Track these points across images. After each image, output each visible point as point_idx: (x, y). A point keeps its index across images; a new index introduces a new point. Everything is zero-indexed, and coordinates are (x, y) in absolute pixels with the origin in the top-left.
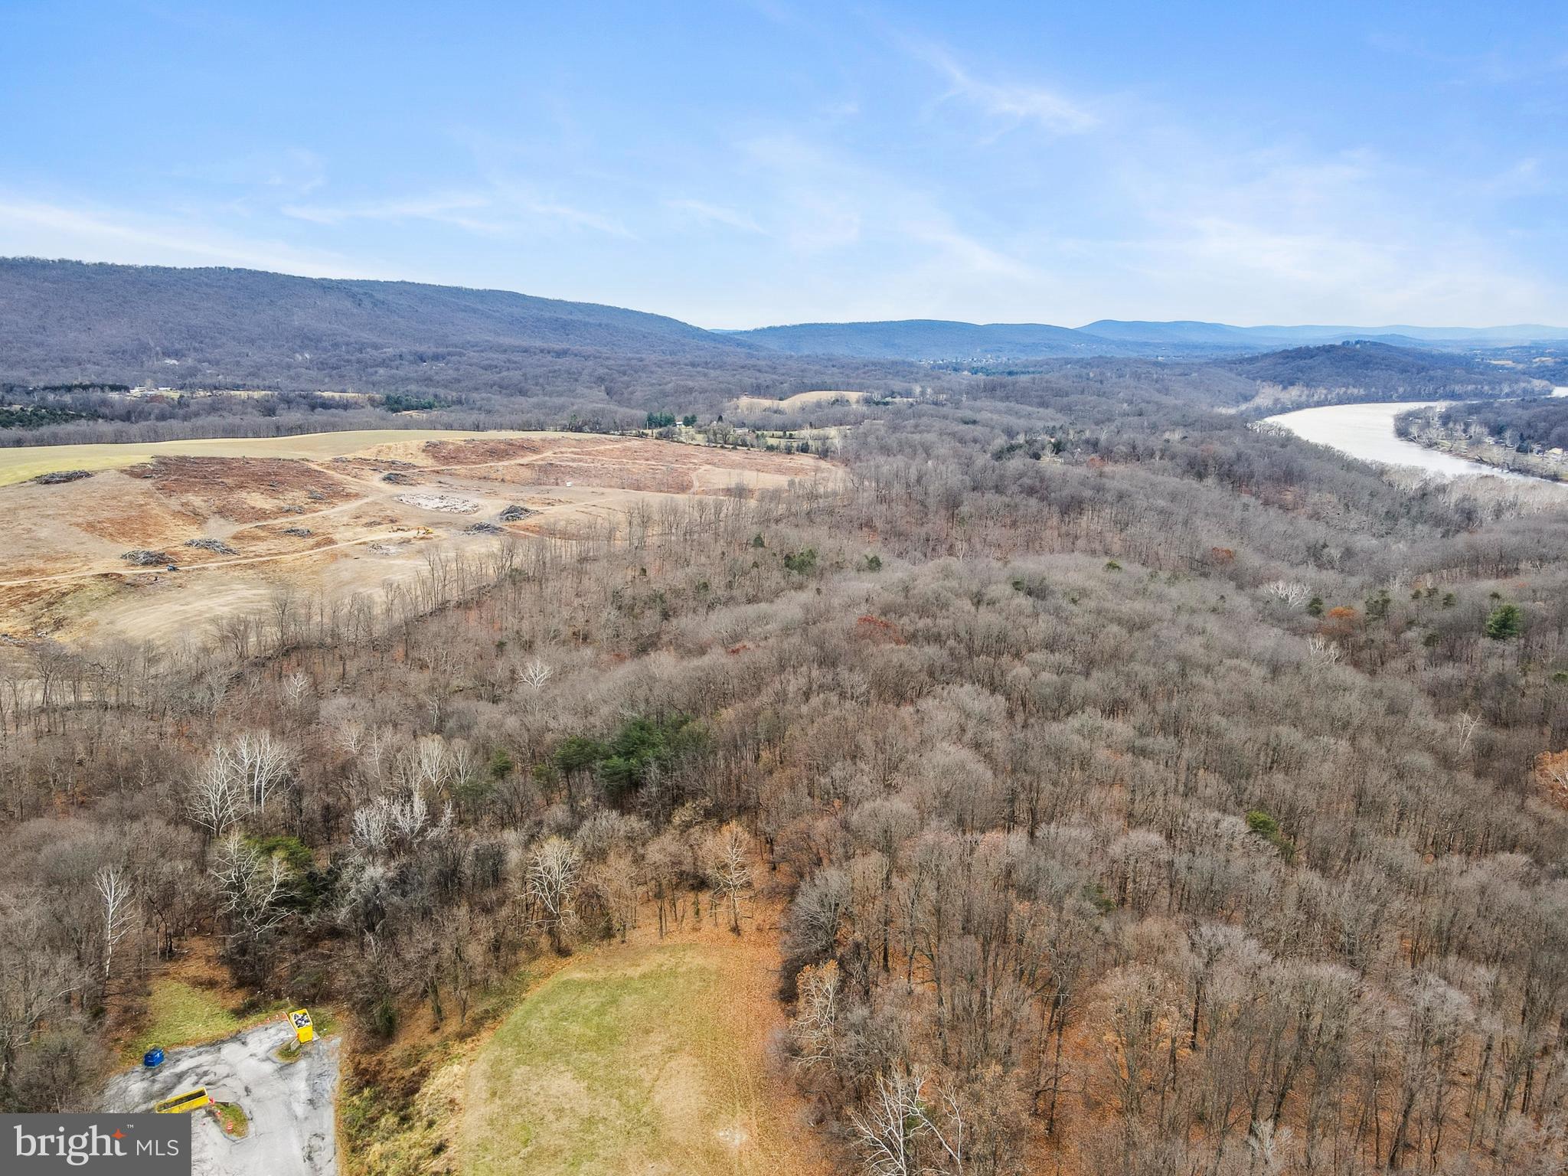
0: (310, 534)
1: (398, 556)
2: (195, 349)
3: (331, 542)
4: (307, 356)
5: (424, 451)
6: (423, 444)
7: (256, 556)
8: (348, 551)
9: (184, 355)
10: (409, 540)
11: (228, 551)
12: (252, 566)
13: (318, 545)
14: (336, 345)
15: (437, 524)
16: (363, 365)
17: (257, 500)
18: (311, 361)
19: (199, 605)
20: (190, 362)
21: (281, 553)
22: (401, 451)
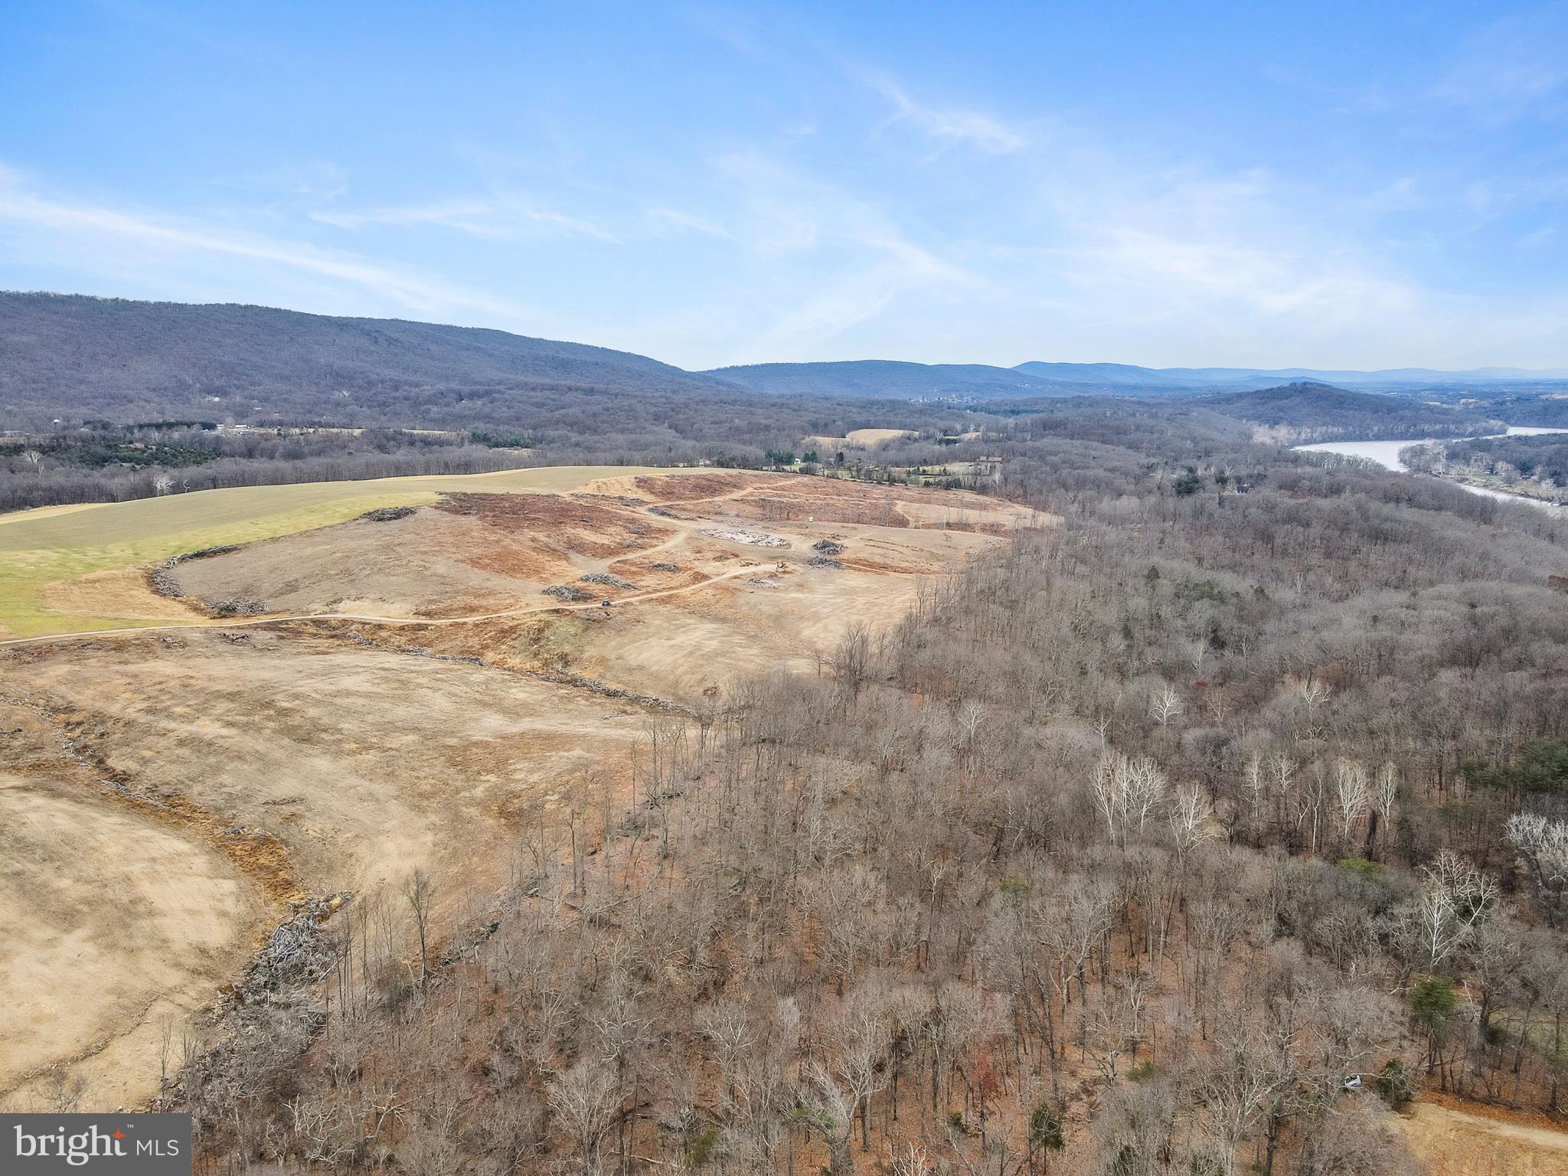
0: (675, 569)
1: (787, 590)
6: (632, 480)
7: (655, 591)
8: (732, 585)
10: (774, 574)
11: (627, 586)
12: (664, 601)
13: (696, 579)
17: (589, 535)
21: (673, 588)
22: (618, 486)
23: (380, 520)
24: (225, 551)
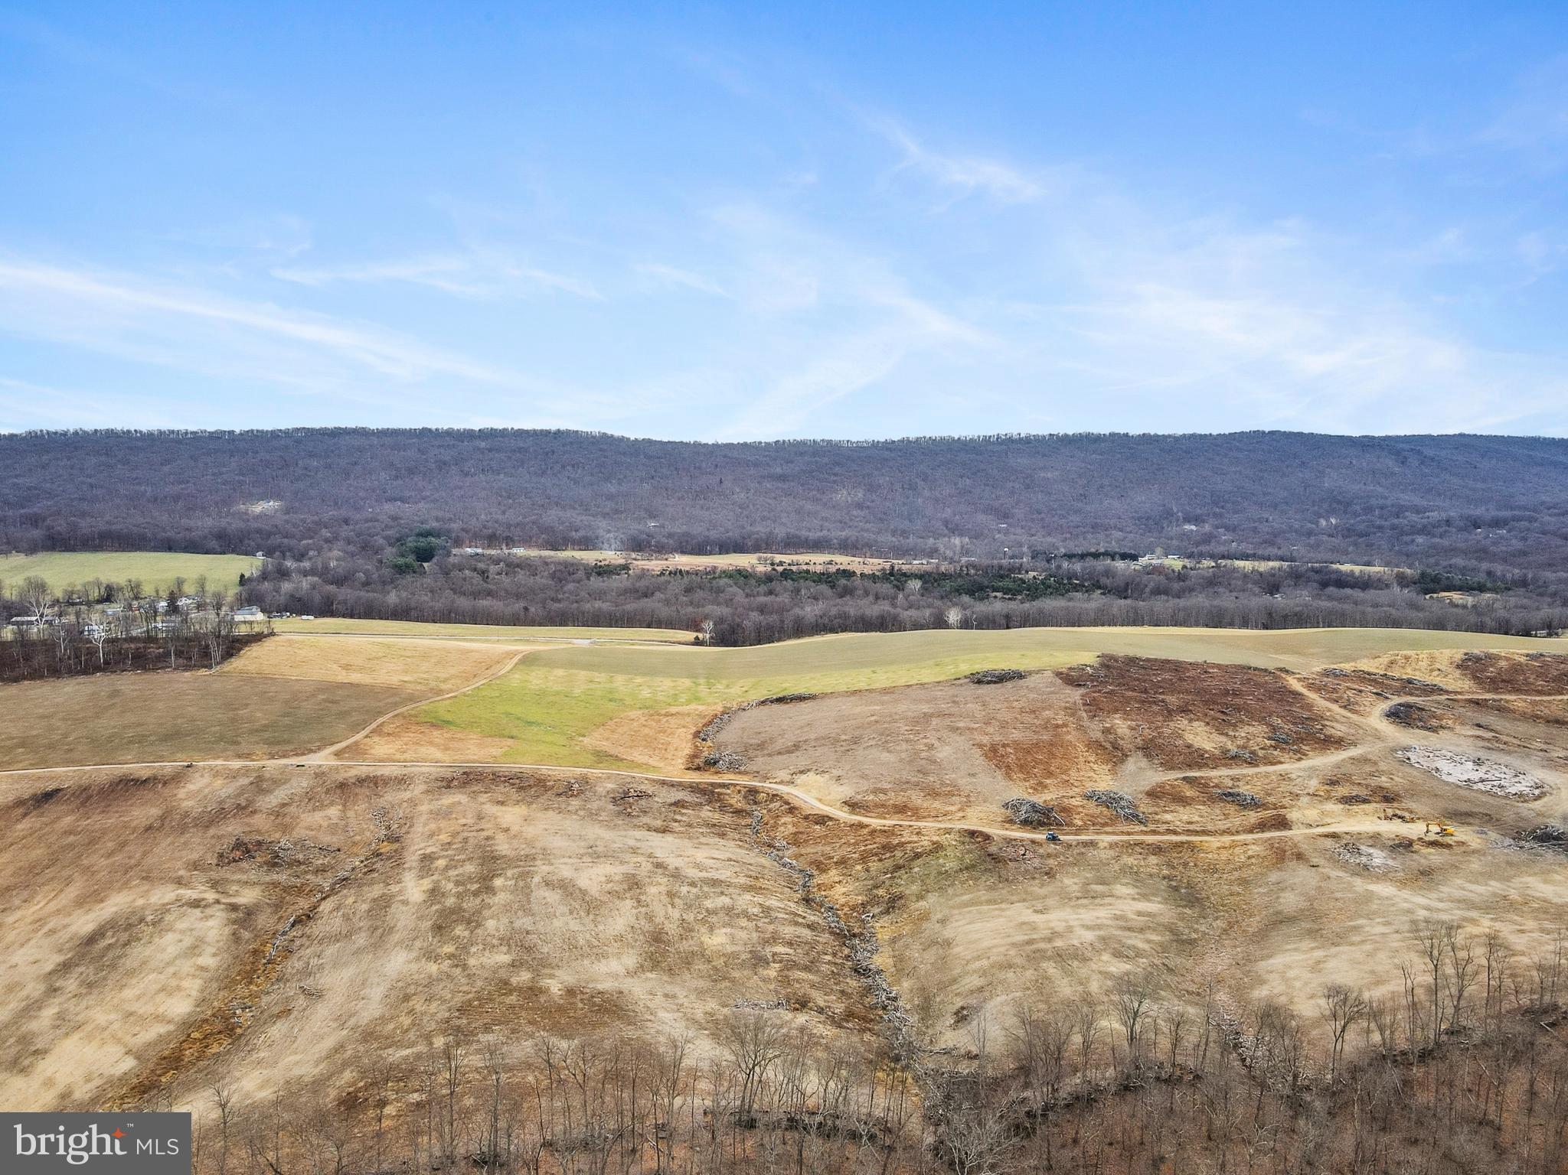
0: (1255, 804)
1: (1385, 875)
2: (1215, 515)
3: (1283, 823)
4: (1333, 521)
5: (1458, 667)
6: (1459, 655)
7: (1169, 832)
8: (1304, 847)
9: (1203, 521)
10: (1410, 843)
11: (1134, 818)
12: (1157, 850)
13: (1262, 826)
14: (1368, 510)
15: (1463, 817)
16: (1399, 532)
17: (1200, 736)
18: (1336, 527)
19: (1057, 918)
20: (1207, 528)
21: (1205, 833)
22: (1423, 664)
23: (979, 682)
24: (801, 698)
